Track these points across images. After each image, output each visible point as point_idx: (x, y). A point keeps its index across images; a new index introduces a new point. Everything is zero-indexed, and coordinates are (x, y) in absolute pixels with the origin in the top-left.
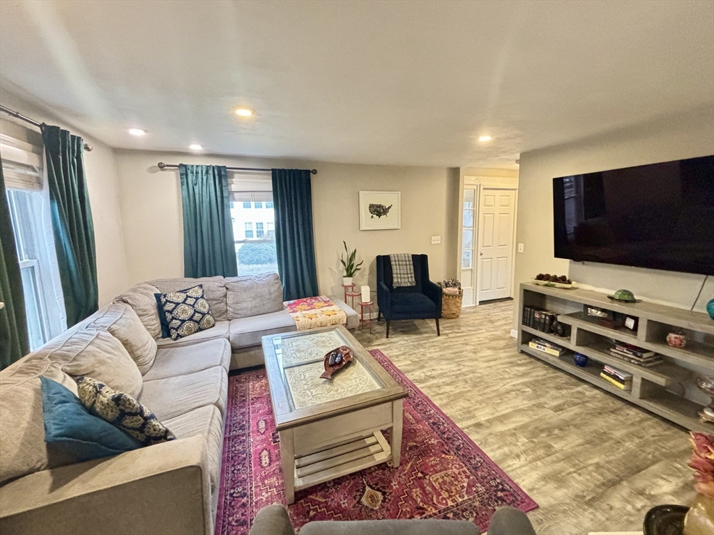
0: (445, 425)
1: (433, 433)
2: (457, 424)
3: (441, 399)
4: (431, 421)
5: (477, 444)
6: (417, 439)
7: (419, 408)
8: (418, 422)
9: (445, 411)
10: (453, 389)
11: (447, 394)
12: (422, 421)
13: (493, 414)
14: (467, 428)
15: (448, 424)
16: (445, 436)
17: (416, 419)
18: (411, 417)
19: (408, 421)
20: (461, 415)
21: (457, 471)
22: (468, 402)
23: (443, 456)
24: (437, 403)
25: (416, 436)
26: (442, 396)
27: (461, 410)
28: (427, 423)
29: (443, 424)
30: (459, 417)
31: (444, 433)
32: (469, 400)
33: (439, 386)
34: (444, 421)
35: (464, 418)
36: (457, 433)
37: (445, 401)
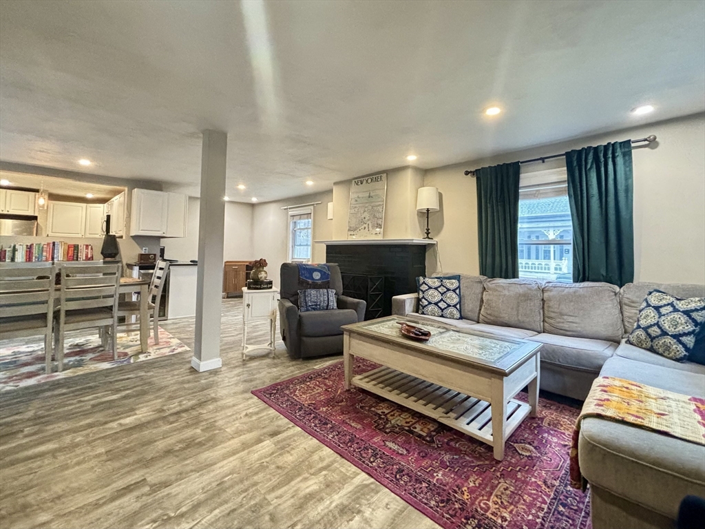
0: (313, 424)
1: (325, 415)
2: (300, 429)
3: (322, 459)
4: (329, 426)
5: (282, 416)
6: (339, 408)
7: (348, 437)
8: (344, 422)
9: (315, 441)
10: (303, 485)
11: (312, 471)
12: (339, 423)
13: (249, 453)
14: (289, 428)
15: (310, 426)
16: (313, 415)
17: (347, 423)
18: (353, 424)
19: (354, 420)
20: (294, 441)
21: (303, 396)
22: (280, 464)
23: (313, 402)
24: (327, 451)
25: (341, 409)
26: (320, 465)
27: (293, 449)
28: (333, 422)
29: (315, 426)
30: (296, 438)
31: (314, 417)
32: (278, 467)
33: (328, 486)
34: (315, 428)
35: (290, 438)
36: (300, 420)
37: (316, 457)
